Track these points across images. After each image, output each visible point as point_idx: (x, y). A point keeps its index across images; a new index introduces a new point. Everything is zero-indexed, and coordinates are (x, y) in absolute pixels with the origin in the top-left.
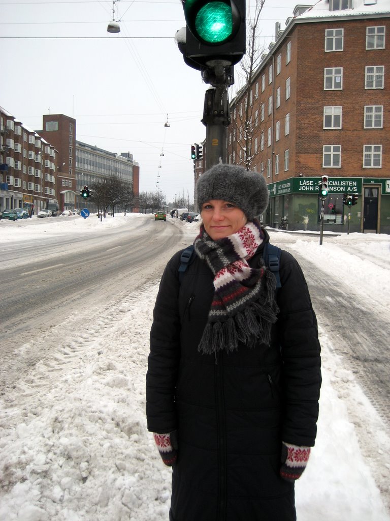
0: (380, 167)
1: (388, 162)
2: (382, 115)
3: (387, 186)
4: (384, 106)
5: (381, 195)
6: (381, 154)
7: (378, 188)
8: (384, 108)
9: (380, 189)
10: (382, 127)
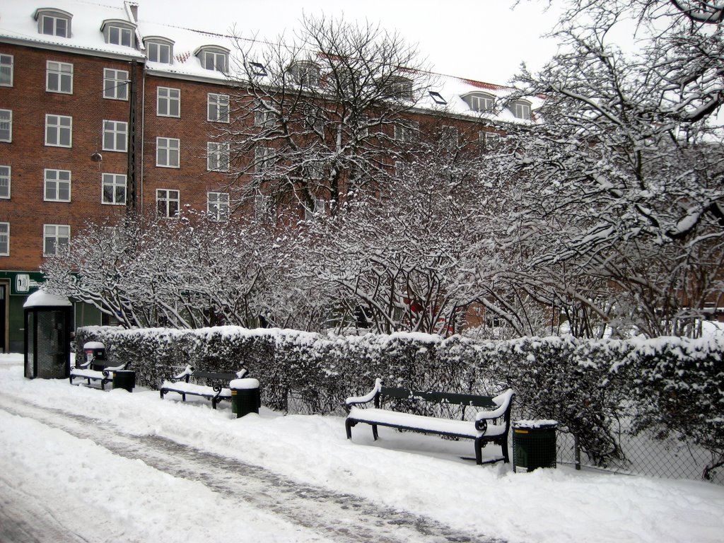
0: (8, 254)
1: (18, 247)
2: (10, 179)
3: (18, 283)
4: (12, 167)
5: (10, 296)
6: (9, 236)
7: (4, 286)
8: (12, 170)
9: (7, 287)
10: (9, 197)
